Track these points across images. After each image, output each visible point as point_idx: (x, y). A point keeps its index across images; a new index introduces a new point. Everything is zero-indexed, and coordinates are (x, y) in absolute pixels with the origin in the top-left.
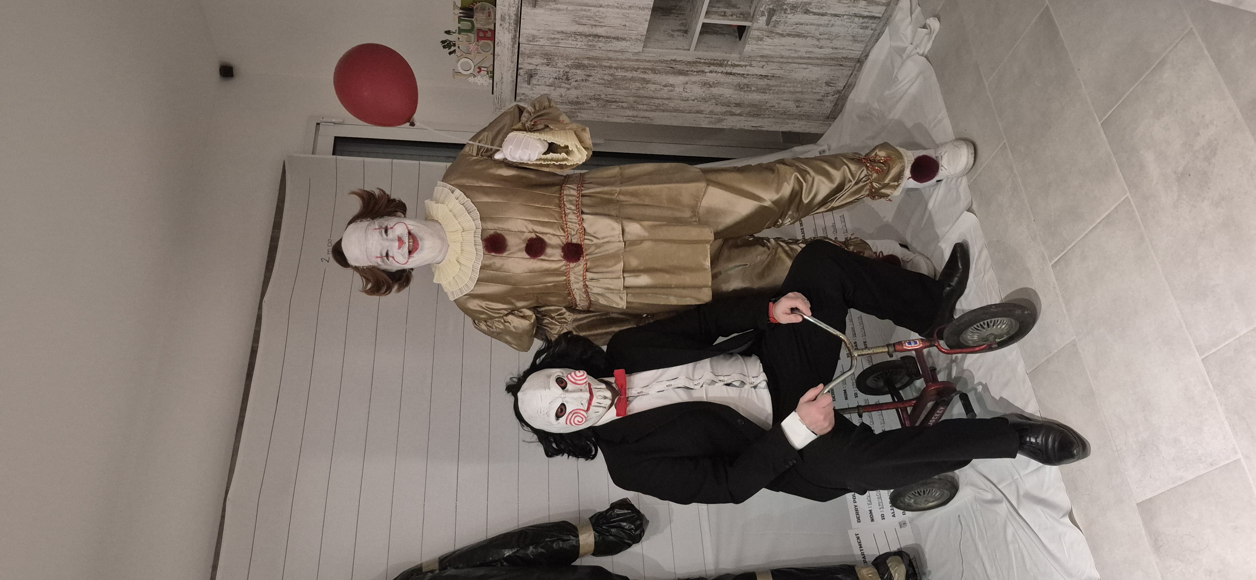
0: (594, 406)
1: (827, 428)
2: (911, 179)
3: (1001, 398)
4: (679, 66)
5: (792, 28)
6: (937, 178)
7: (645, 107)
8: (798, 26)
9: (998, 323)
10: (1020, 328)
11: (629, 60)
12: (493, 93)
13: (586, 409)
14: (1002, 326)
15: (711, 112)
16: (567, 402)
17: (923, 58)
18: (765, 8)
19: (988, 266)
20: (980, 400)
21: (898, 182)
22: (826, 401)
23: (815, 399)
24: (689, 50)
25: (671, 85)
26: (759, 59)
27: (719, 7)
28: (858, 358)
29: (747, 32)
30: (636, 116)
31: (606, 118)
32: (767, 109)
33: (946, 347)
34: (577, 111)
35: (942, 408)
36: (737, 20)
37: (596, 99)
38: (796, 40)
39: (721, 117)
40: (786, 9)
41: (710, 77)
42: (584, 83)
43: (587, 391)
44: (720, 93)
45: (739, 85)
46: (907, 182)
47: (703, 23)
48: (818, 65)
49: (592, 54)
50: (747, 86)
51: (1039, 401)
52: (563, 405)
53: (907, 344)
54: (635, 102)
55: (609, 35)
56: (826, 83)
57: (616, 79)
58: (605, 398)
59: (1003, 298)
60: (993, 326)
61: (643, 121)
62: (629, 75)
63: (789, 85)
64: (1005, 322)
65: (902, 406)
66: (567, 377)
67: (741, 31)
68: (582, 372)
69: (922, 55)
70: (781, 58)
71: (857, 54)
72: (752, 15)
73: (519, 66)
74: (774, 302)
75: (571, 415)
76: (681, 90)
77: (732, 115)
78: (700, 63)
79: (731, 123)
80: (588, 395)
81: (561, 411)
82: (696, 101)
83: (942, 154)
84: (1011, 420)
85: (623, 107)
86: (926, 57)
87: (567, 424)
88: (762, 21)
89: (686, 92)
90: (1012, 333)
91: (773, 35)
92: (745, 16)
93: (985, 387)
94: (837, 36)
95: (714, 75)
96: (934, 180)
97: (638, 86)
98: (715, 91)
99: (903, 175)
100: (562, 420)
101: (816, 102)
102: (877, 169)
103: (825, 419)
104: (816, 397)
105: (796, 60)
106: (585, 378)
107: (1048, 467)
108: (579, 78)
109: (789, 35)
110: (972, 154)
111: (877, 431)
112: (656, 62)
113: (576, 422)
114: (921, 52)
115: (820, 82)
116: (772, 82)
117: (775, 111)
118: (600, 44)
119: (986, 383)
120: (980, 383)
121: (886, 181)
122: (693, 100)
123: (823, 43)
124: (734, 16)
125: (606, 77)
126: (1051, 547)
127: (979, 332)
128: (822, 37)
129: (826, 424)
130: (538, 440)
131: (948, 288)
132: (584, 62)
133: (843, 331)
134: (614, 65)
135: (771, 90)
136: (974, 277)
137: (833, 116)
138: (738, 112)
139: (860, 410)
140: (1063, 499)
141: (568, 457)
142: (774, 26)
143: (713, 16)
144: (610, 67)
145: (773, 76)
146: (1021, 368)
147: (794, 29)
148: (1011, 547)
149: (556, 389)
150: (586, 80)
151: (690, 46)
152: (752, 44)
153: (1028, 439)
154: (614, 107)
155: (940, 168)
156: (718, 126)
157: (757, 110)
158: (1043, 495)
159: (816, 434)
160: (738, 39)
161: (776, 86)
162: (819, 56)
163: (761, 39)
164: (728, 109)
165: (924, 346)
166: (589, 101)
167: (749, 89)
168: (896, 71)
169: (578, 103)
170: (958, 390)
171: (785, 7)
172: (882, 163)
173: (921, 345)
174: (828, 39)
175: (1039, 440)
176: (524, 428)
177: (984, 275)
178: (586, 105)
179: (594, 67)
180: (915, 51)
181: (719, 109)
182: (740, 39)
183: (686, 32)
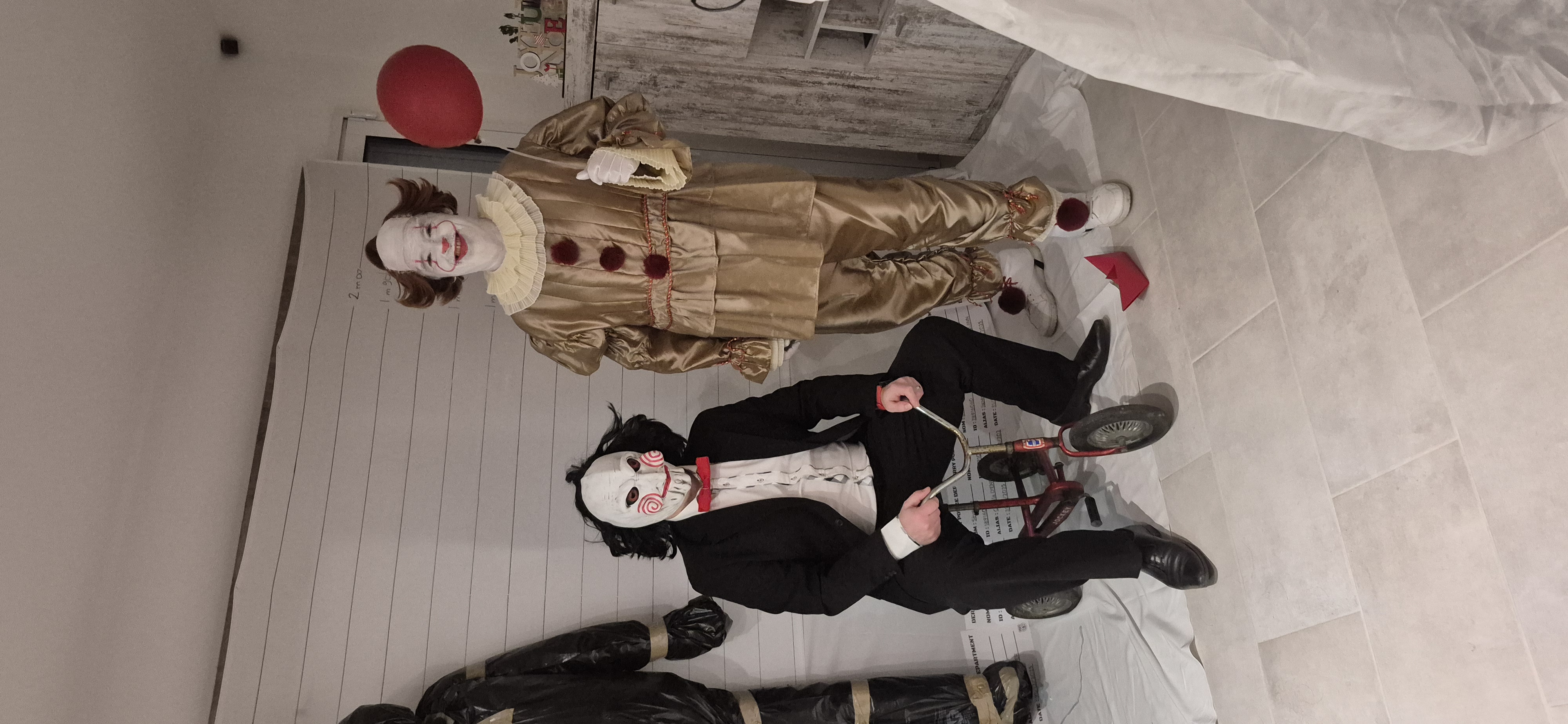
0: (671, 492)
1: (930, 538)
2: (1057, 226)
3: (1132, 503)
4: (791, 76)
5: (927, 39)
6: (1087, 226)
7: (750, 120)
8: (934, 37)
9: (1129, 425)
10: (1154, 431)
11: (730, 66)
12: (563, 97)
13: (661, 494)
14: (1134, 428)
15: (830, 129)
16: (640, 486)
17: (1077, 91)
18: (895, 16)
19: (1128, 352)
20: (1110, 502)
21: (1044, 227)
22: (932, 508)
23: (919, 505)
24: (803, 57)
25: (782, 97)
26: (887, 72)
27: (840, 9)
28: (972, 456)
29: (874, 41)
30: (738, 129)
31: (702, 130)
32: (897, 127)
33: (1073, 450)
34: (667, 120)
35: (1067, 508)
36: (863, 27)
37: (690, 108)
38: (931, 53)
39: (842, 134)
40: (921, 18)
41: (830, 90)
42: (676, 90)
43: (662, 472)
44: (842, 107)
45: (863, 99)
46: (1054, 230)
47: (821, 29)
48: (958, 81)
49: (686, 57)
50: (874, 101)
51: (1170, 514)
52: (635, 489)
53: (1027, 443)
54: (737, 113)
55: (706, 37)
56: (967, 101)
57: (715, 87)
58: (684, 482)
59: (1141, 389)
60: (1124, 428)
61: (746, 135)
62: (731, 83)
63: (923, 102)
64: (1136, 424)
65: (1024, 504)
66: (640, 458)
67: (867, 38)
68: (657, 453)
69: (1076, 86)
70: (915, 71)
71: (1004, 71)
72: (880, 20)
73: (596, 68)
74: (883, 386)
75: (644, 501)
76: (793, 101)
77: (855, 132)
78: (817, 73)
79: (852, 141)
80: (665, 476)
81: (633, 496)
82: (811, 116)
83: (1093, 199)
84: (1138, 532)
85: (722, 119)
86: (1080, 90)
87: (639, 511)
88: (891, 30)
89: (800, 105)
90: (1146, 435)
91: (905, 46)
92: (871, 21)
93: (1116, 488)
94: (981, 50)
95: (834, 87)
96: (1083, 228)
97: (741, 95)
98: (835, 105)
99: (1050, 220)
100: (634, 506)
101: (955, 122)
102: (1020, 208)
103: (929, 528)
104: (921, 501)
105: (931, 75)
106: (661, 459)
107: (1173, 590)
108: (669, 85)
109: (923, 47)
110: (1128, 200)
111: (987, 543)
112: (763, 70)
113: (651, 509)
114: (1075, 83)
115: (960, 100)
116: (903, 98)
117: (906, 130)
118: (696, 48)
119: (1117, 484)
120: (1112, 483)
121: (1030, 224)
122: (809, 114)
123: (963, 57)
124: (859, 22)
125: (702, 85)
126: (1170, 676)
127: (1108, 434)
128: (963, 50)
129: (931, 534)
130: (603, 540)
131: (1084, 372)
132: (675, 66)
133: (957, 426)
134: (713, 72)
135: (902, 106)
136: (1113, 361)
137: (974, 139)
138: (862, 129)
139: (977, 507)
140: (1186, 626)
141: (639, 557)
142: (906, 36)
143: (833, 21)
144: (708, 74)
145: (905, 92)
146: (1154, 473)
147: (929, 40)
148: (1131, 670)
149: (627, 471)
150: (678, 87)
151: (805, 53)
152: (880, 55)
153: (1152, 559)
154: (714, 118)
155: (1091, 215)
156: (839, 144)
157: (885, 129)
158: (1168, 619)
159: (919, 545)
160: (863, 47)
161: (906, 102)
162: (959, 72)
163: (890, 50)
164: (851, 125)
165: (1046, 446)
166: (681, 110)
167: (875, 104)
168: (1046, 99)
169: (667, 112)
170: (1085, 492)
171: (918, 16)
172: (1027, 201)
173: (1044, 446)
174: (970, 53)
175: (1165, 561)
176: (588, 523)
177: (1124, 361)
178: (679, 115)
179: (688, 72)
180: (1068, 81)
181: (839, 125)
182: (866, 46)
183: (801, 34)
